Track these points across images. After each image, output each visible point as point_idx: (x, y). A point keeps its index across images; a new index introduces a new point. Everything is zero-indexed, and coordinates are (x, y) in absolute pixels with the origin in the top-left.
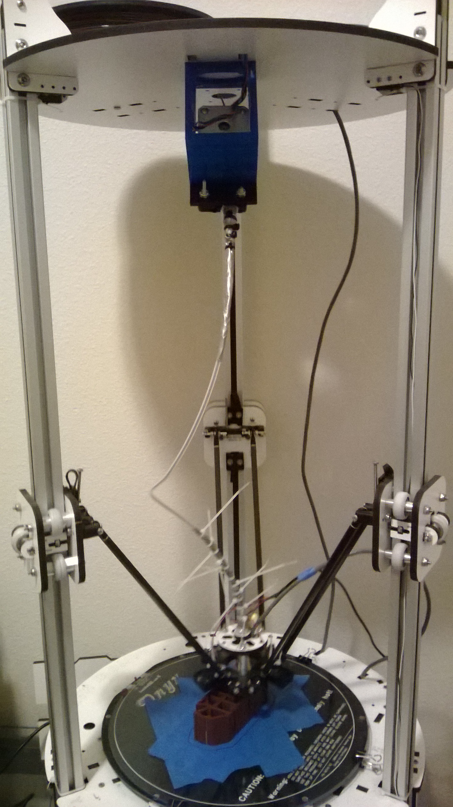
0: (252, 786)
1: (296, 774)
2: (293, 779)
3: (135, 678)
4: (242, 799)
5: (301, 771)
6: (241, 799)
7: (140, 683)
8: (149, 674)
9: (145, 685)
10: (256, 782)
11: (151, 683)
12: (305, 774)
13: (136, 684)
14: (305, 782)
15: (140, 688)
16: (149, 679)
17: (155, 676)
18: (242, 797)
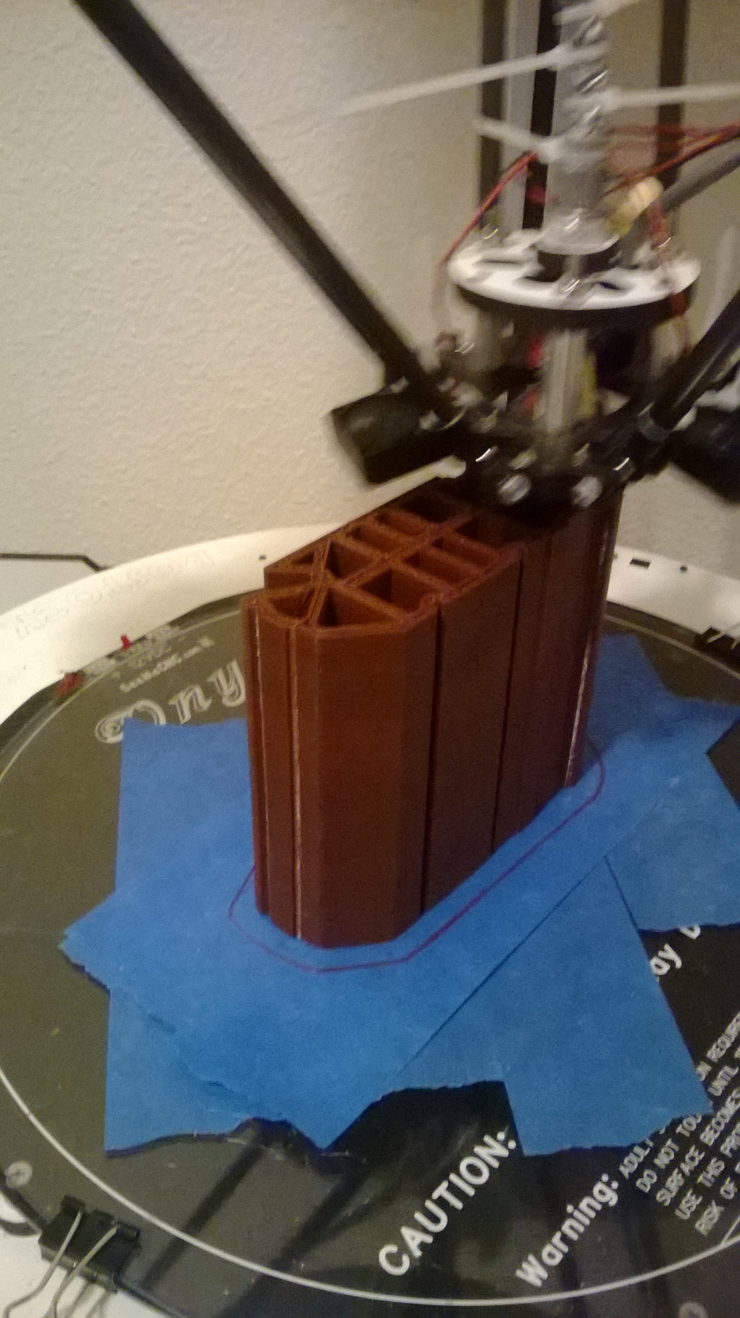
0: (453, 1189)
1: (662, 1160)
2: (646, 1182)
3: (124, 639)
4: (395, 1260)
5: (684, 1143)
6: (389, 1257)
7: (133, 660)
8: (176, 631)
9: (151, 666)
10: (474, 1170)
11: (172, 662)
12: (702, 1167)
13: (119, 659)
14: (697, 1214)
15: (129, 674)
16: (170, 649)
17: (192, 641)
18: (392, 1248)
